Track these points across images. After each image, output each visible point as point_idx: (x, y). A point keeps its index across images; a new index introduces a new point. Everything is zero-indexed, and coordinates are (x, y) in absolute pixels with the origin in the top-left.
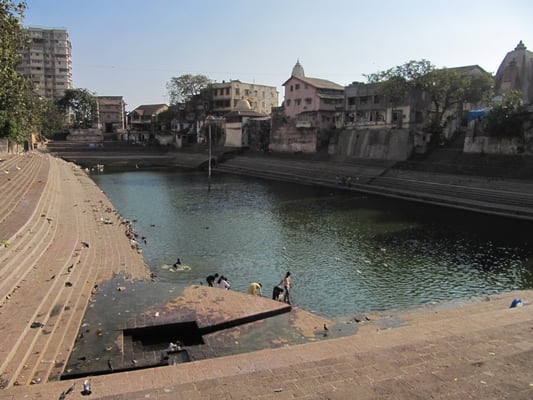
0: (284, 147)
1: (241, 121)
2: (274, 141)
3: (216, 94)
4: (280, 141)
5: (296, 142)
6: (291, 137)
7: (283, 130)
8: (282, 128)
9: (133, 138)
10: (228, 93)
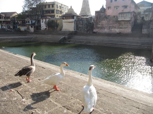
0: (106, 31)
1: (74, 18)
2: (98, 28)
3: (45, 7)
4: (102, 28)
5: (115, 28)
6: (111, 25)
7: (104, 22)
8: (104, 21)
9: (5, 27)
10: (53, 6)
